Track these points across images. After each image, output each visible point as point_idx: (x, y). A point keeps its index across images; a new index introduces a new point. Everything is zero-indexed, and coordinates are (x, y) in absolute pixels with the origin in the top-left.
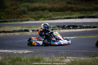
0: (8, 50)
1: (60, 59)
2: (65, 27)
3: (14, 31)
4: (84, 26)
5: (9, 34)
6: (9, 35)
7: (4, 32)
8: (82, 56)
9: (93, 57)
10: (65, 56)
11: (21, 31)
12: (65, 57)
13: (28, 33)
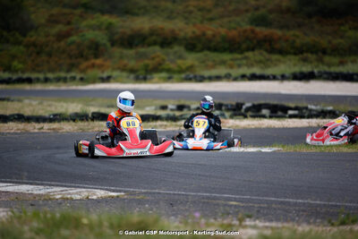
0: (32, 187)
1: (222, 225)
2: (243, 111)
3: (55, 115)
4: (311, 110)
5: (38, 126)
6: (36, 131)
7: (20, 118)
8: (301, 220)
9: (343, 223)
10: (240, 216)
11: (82, 117)
12: (241, 220)
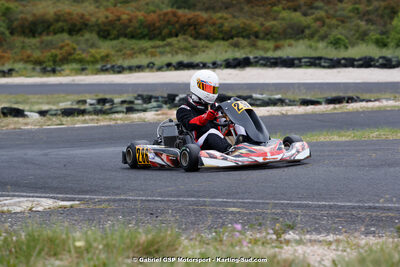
2: (176, 102)
13: (26, 124)
